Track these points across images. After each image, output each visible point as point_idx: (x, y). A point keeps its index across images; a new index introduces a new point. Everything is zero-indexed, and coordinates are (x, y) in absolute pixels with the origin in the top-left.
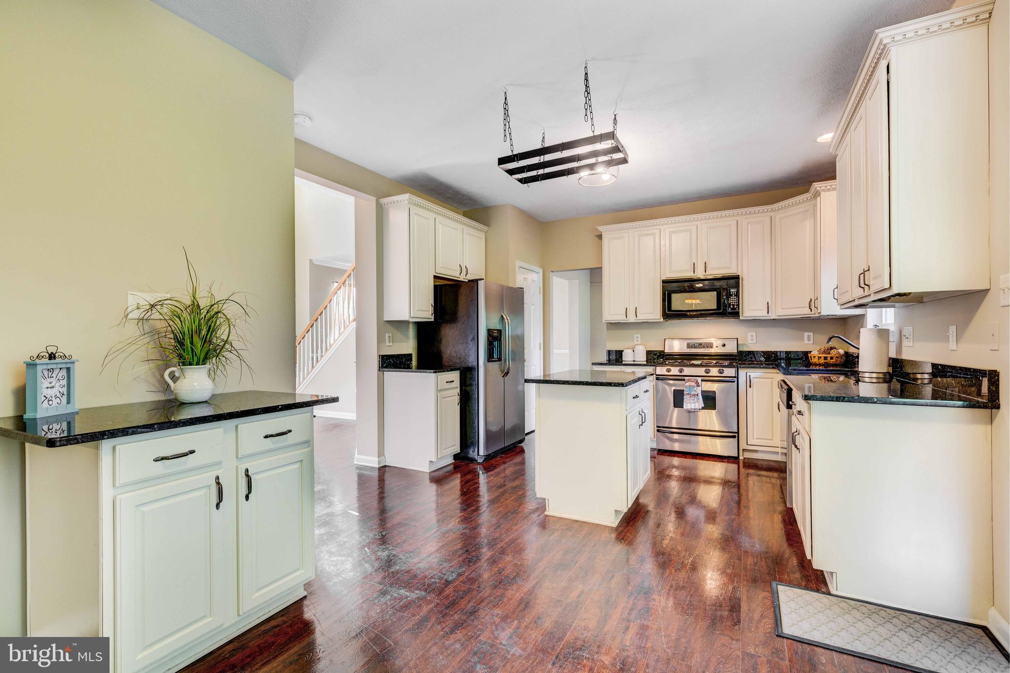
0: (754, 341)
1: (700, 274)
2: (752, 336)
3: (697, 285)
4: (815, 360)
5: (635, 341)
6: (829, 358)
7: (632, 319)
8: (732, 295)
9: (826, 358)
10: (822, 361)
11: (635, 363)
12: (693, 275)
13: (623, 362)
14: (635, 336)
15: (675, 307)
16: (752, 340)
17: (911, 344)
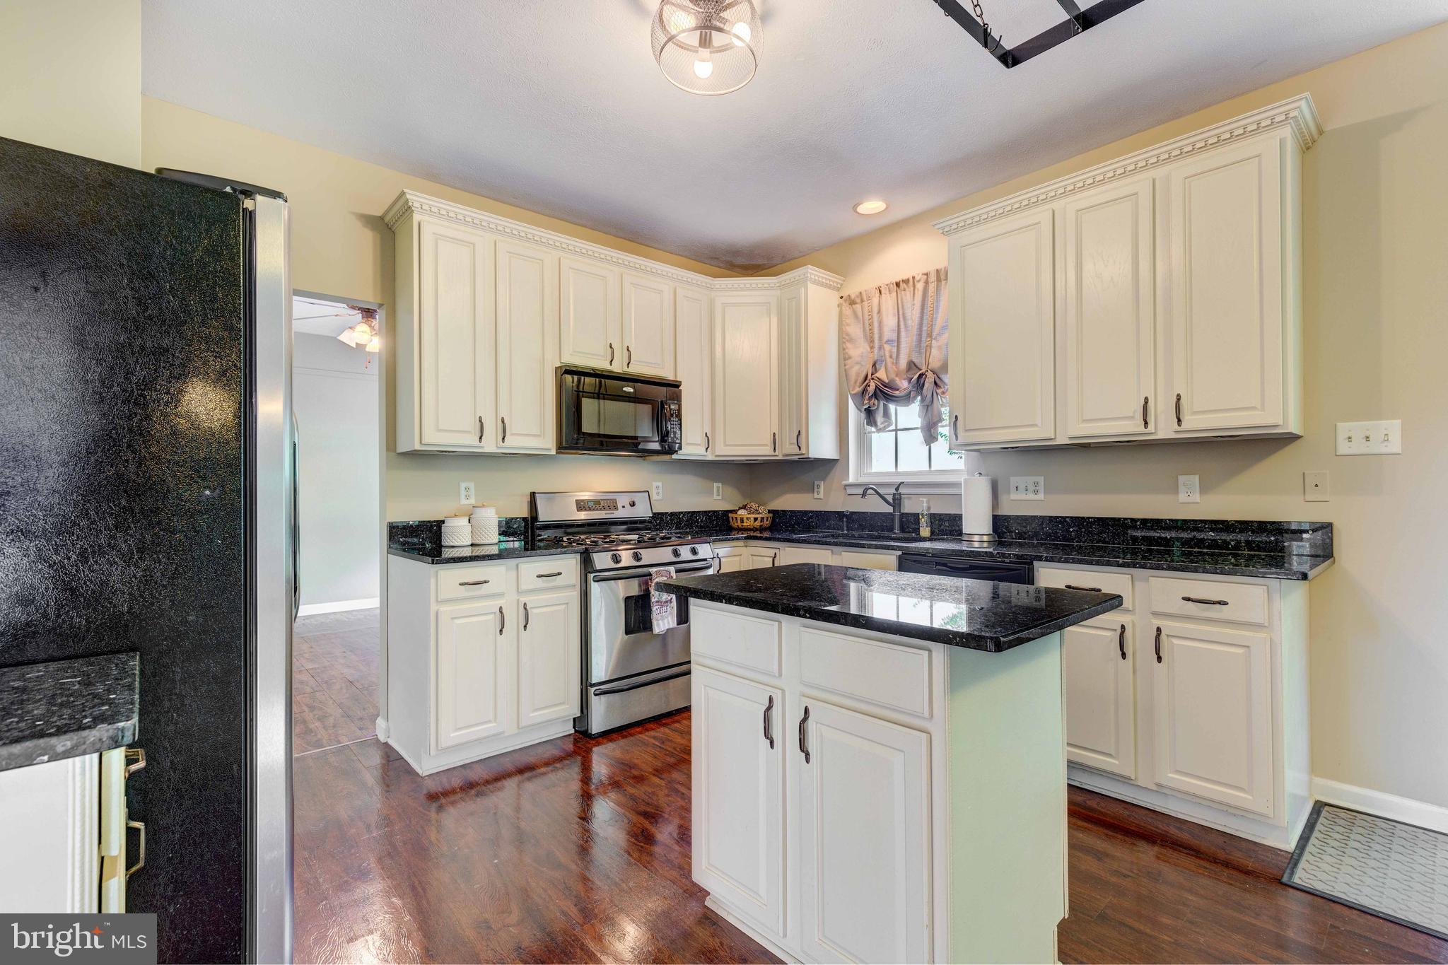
0: (661, 496)
1: (619, 367)
2: (658, 488)
3: (625, 388)
5: (463, 496)
7: (490, 445)
8: (672, 415)
10: (758, 524)
11: (477, 551)
14: (463, 485)
15: (588, 426)
16: (658, 494)
17: (1041, 496)
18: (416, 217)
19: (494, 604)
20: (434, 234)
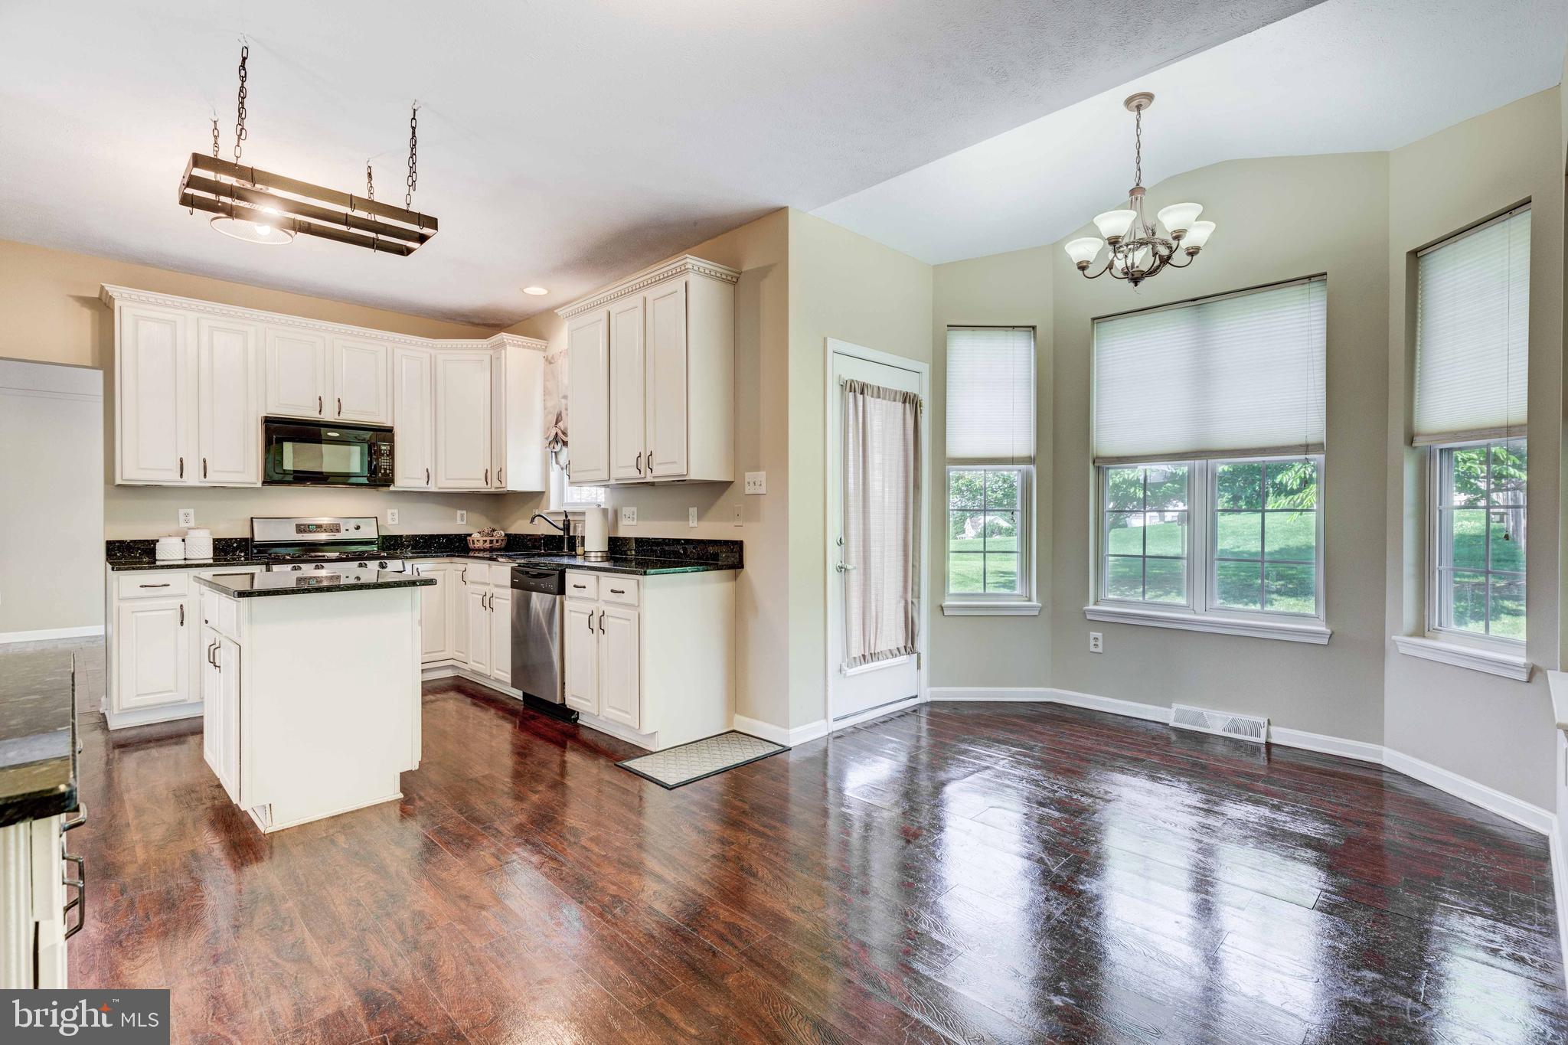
0: (396, 522)
1: (329, 415)
2: (393, 514)
3: (329, 434)
4: (479, 545)
5: (182, 520)
6: (495, 542)
7: (193, 478)
8: (383, 455)
9: (491, 542)
10: (487, 545)
11: (188, 562)
12: (318, 416)
13: (158, 563)
14: (182, 512)
15: (289, 464)
16: (393, 520)
17: (635, 523)
18: (117, 304)
19: (177, 603)
20: (134, 315)
